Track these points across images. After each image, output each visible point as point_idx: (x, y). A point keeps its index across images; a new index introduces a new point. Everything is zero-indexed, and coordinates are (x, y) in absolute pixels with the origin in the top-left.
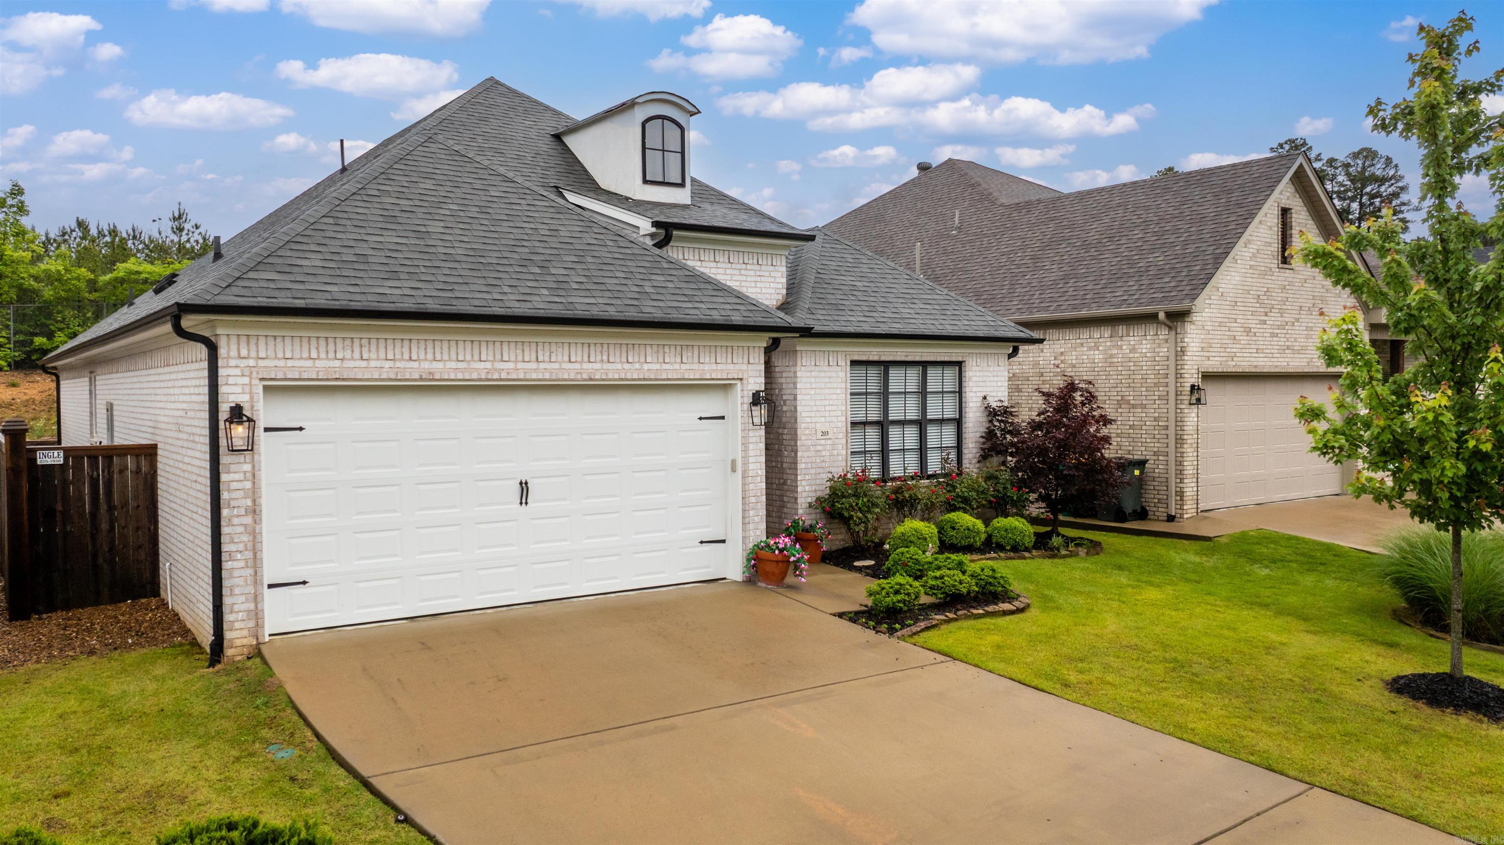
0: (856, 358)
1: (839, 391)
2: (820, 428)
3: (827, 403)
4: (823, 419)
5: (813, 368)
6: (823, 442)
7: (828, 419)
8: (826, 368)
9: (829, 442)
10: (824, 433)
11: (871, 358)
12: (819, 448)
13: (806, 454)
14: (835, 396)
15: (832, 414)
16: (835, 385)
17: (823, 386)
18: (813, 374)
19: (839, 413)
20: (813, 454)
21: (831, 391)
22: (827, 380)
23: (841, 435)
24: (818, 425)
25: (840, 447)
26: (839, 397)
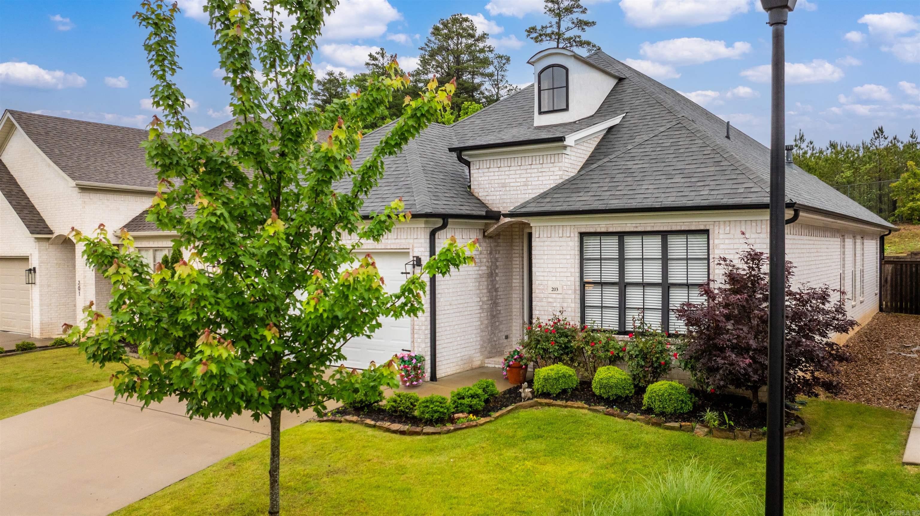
0: (583, 230)
1: (568, 257)
2: (551, 285)
3: (558, 266)
4: (554, 278)
5: (546, 239)
6: (554, 296)
7: (558, 279)
8: (557, 239)
9: (560, 296)
10: (554, 289)
11: (599, 230)
12: (550, 300)
13: (539, 304)
14: (565, 261)
15: (562, 274)
16: (565, 252)
17: (554, 252)
18: (546, 243)
19: (569, 274)
20: (545, 304)
21: (561, 257)
22: (558, 248)
23: (570, 292)
24: (550, 283)
25: (570, 301)
26: (568, 261)
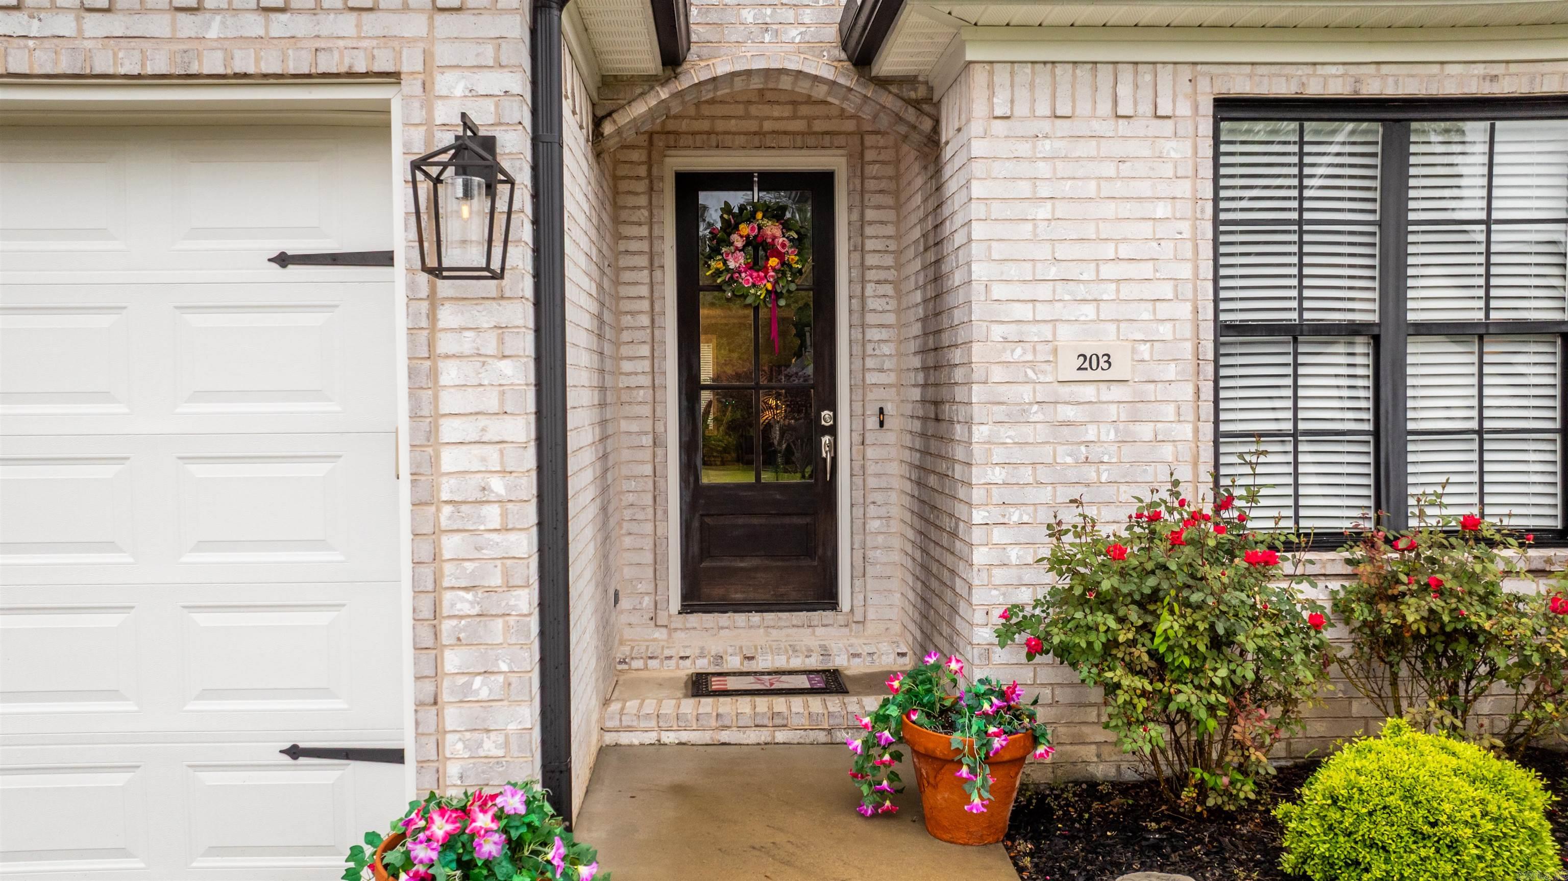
1: (1161, 210)
2: (1074, 340)
3: (1109, 251)
4: (1089, 311)
5: (1046, 126)
6: (1088, 392)
7: (1107, 311)
8: (1105, 127)
9: (1117, 392)
10: (1088, 361)
12: (1068, 413)
13: (1008, 434)
14: (1146, 229)
15: (1127, 291)
16: (1144, 188)
17: (1091, 188)
18: (1046, 146)
19: (1167, 291)
20: (1043, 433)
21: (1126, 209)
22: (1109, 169)
23: (1171, 371)
24: (1065, 333)
25: (1170, 411)
26: (1163, 230)
